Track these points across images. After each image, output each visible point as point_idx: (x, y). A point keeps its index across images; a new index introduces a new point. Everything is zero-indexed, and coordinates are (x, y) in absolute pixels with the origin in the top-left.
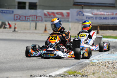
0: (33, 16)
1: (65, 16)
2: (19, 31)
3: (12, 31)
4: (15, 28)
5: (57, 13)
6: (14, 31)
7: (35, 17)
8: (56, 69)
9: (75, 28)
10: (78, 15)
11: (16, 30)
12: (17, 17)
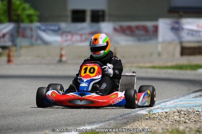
1: (151, 32)
2: (69, 62)
5: (137, 27)
6: (60, 61)
10: (174, 30)
11: (64, 59)
12: (67, 36)
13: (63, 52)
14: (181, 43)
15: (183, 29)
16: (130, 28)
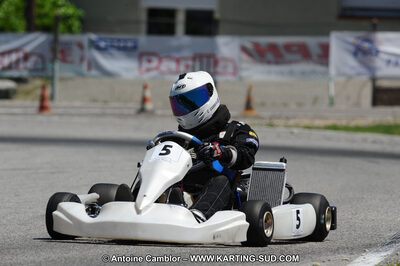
0: (205, 60)
1: (315, 58)
2: (159, 112)
3: (132, 112)
4: (144, 100)
5: (288, 47)
6: (142, 110)
7: (212, 60)
8: (345, 257)
9: (348, 98)
10: (360, 55)
11: (149, 106)
12: (149, 61)
13: (148, 94)
14: (374, 80)
15: (378, 52)
16: (273, 48)
